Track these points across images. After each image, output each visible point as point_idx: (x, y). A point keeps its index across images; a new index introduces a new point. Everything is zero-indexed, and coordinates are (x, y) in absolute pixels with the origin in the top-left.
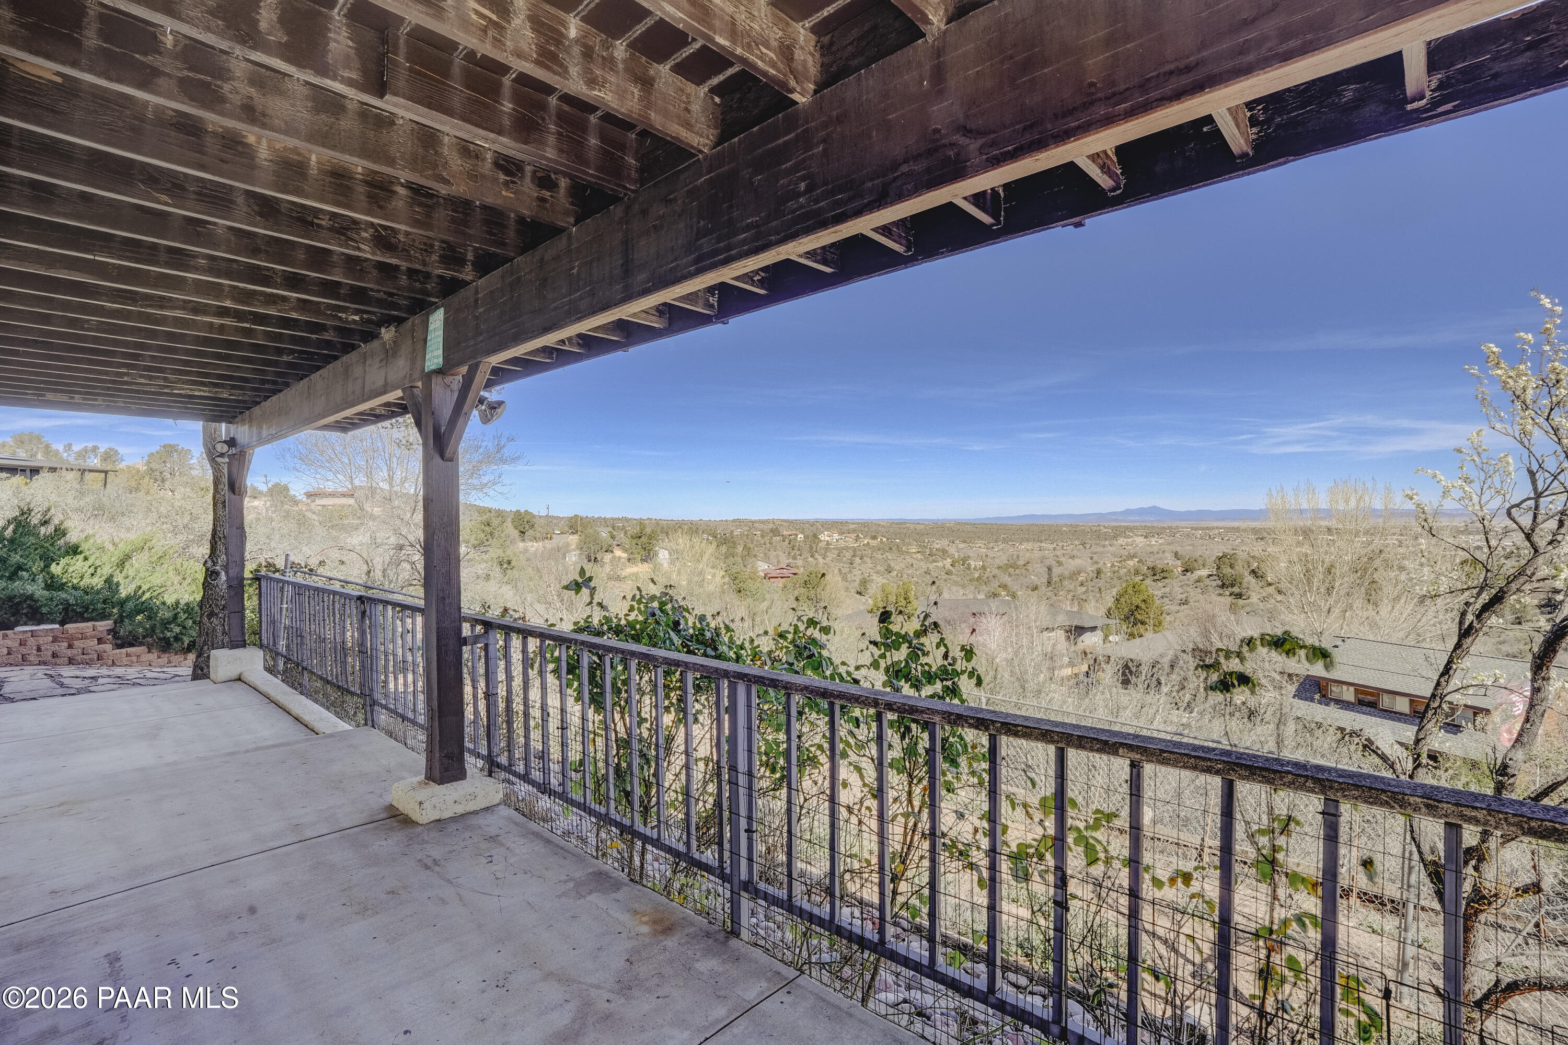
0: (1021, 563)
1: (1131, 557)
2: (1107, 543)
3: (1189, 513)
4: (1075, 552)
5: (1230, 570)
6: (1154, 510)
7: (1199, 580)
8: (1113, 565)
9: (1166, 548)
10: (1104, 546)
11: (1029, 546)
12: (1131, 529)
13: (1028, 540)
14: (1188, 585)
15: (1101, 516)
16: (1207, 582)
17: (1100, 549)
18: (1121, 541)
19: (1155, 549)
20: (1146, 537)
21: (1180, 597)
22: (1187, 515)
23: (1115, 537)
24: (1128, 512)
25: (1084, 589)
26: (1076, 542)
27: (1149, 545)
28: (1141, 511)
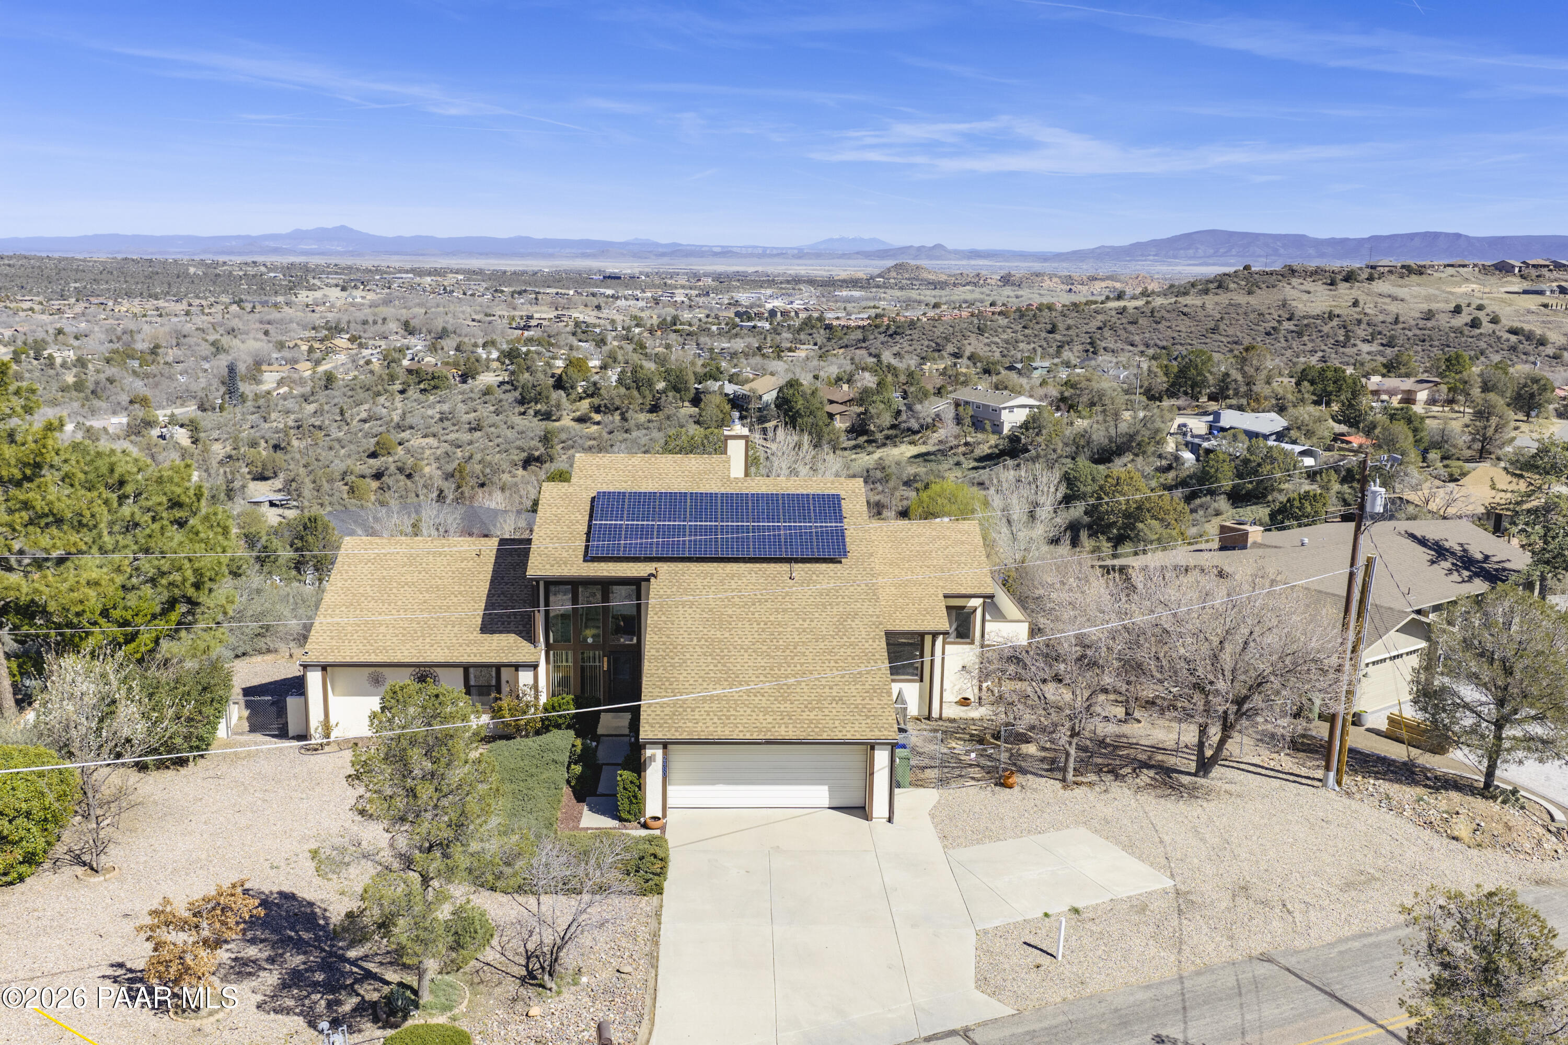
0: (141, 345)
1: (335, 329)
2: (280, 299)
3: (399, 240)
4: (236, 323)
5: (527, 375)
6: (342, 233)
7: (487, 392)
8: (311, 350)
9: (384, 311)
10: (275, 305)
11: (136, 306)
12: (318, 271)
13: (129, 295)
14: (473, 400)
15: (250, 243)
16: (499, 394)
17: (275, 315)
18: (304, 296)
19: (367, 313)
20: (344, 289)
21: (466, 418)
22: (397, 245)
23: (291, 288)
24: (298, 235)
25: (311, 408)
26: (225, 299)
27: (352, 305)
28: (322, 235)
